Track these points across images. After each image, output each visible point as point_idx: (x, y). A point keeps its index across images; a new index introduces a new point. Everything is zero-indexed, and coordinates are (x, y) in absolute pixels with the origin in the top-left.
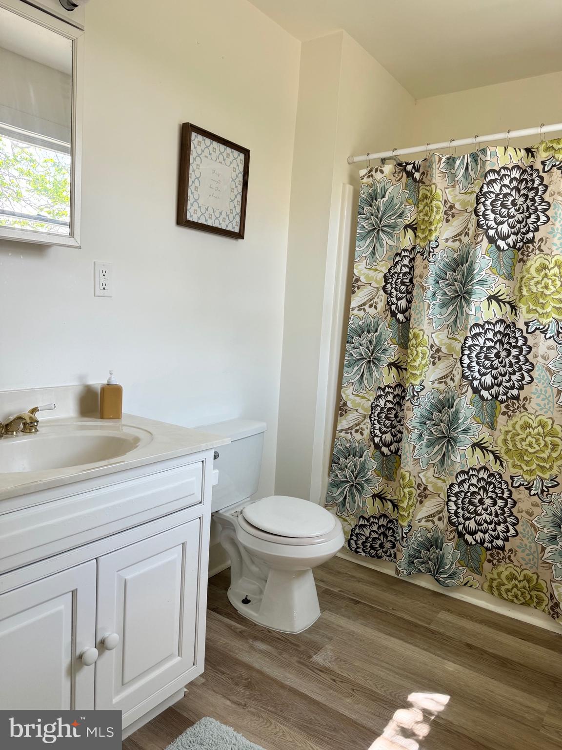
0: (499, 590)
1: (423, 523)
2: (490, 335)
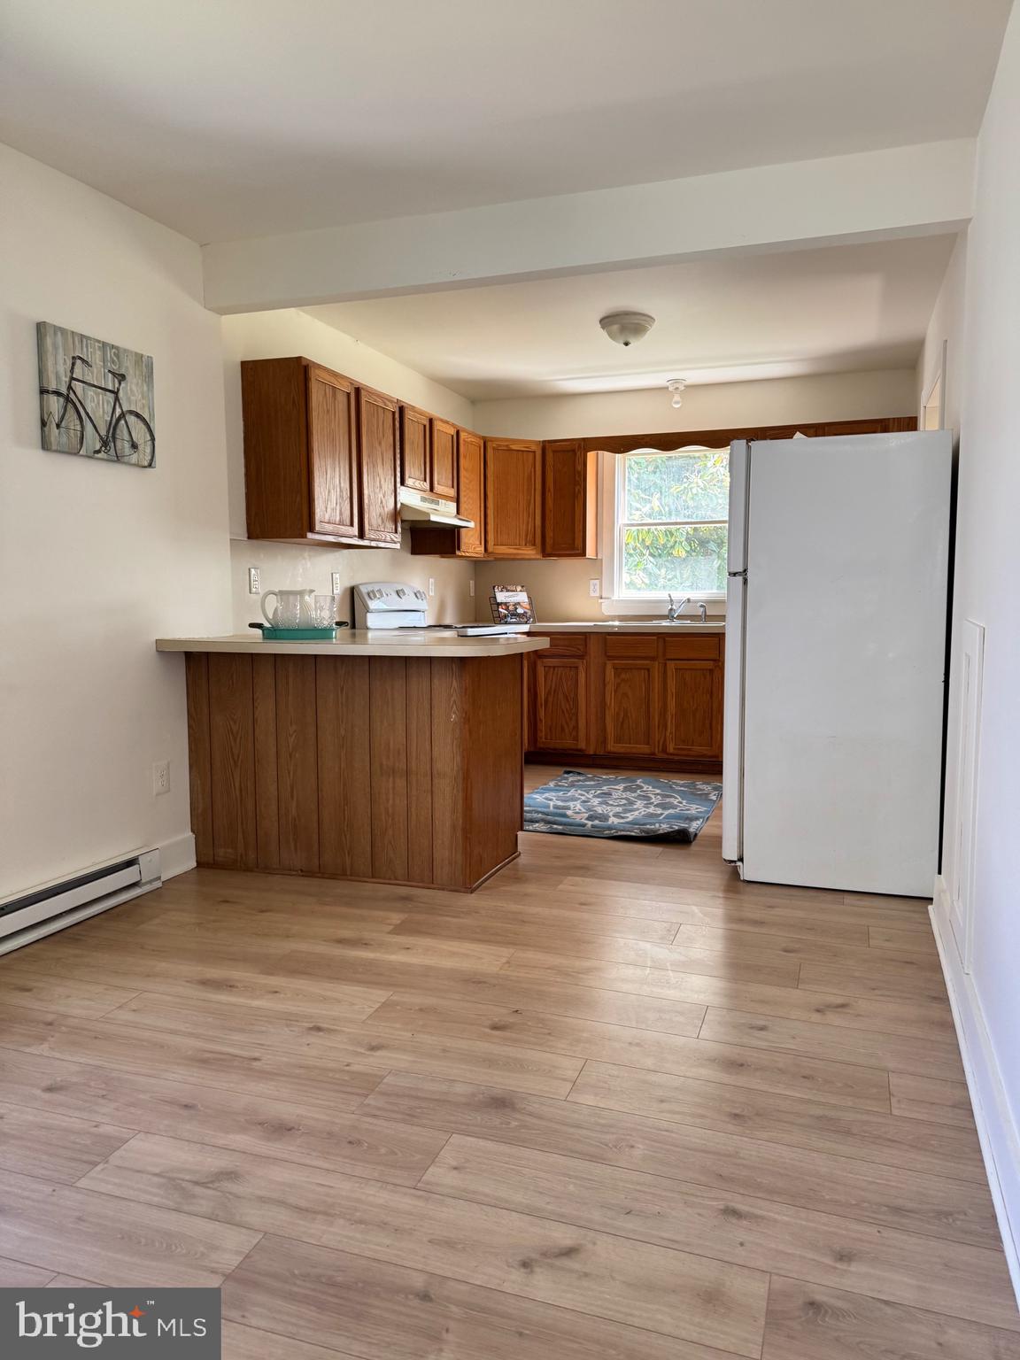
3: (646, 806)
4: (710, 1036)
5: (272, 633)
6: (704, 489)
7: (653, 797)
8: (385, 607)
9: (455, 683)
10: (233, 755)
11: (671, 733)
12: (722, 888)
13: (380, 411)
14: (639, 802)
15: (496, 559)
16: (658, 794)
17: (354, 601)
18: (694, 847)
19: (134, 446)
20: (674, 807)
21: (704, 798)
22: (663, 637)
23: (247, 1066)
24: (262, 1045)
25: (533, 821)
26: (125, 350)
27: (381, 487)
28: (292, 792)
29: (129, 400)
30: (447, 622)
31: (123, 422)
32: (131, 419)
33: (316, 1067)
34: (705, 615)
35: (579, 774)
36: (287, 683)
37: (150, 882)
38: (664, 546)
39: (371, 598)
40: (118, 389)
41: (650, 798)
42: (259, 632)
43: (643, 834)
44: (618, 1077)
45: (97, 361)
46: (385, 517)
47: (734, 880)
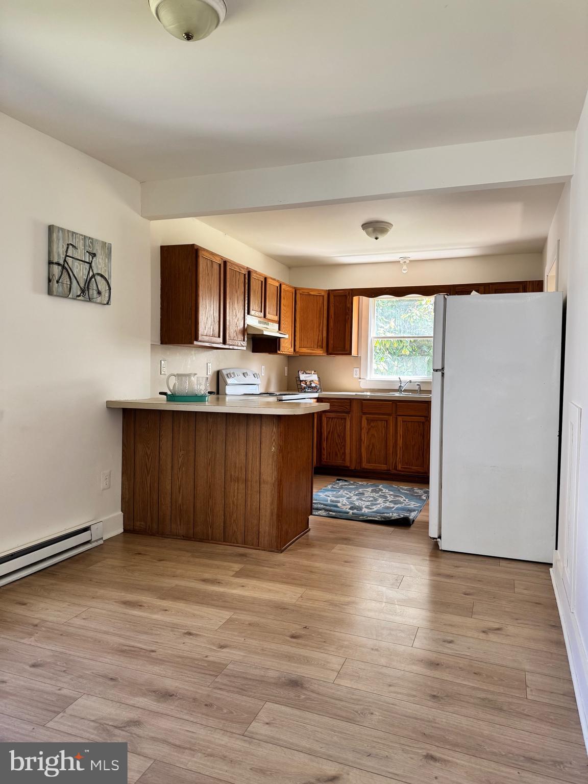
3: (385, 502)
4: (420, 646)
5: (172, 398)
6: (420, 317)
7: (388, 496)
8: (236, 382)
9: (274, 429)
10: (147, 467)
11: (400, 458)
12: (428, 554)
13: (238, 274)
14: (381, 499)
15: (300, 355)
16: (391, 495)
17: (219, 379)
18: (412, 528)
19: (99, 293)
20: (401, 503)
21: (419, 497)
22: (396, 403)
23: (148, 655)
24: (157, 642)
25: (318, 509)
26: (96, 240)
27: (236, 316)
28: (180, 488)
29: (97, 267)
30: (272, 390)
31: (93, 279)
32: (98, 278)
33: (187, 658)
34: (420, 390)
35: (346, 481)
36: (180, 427)
37: (97, 541)
38: (397, 349)
39: (228, 377)
40: (92, 262)
41: (387, 497)
42: (165, 397)
43: (383, 519)
44: (364, 670)
45: (81, 246)
46: (238, 332)
47: (436, 549)
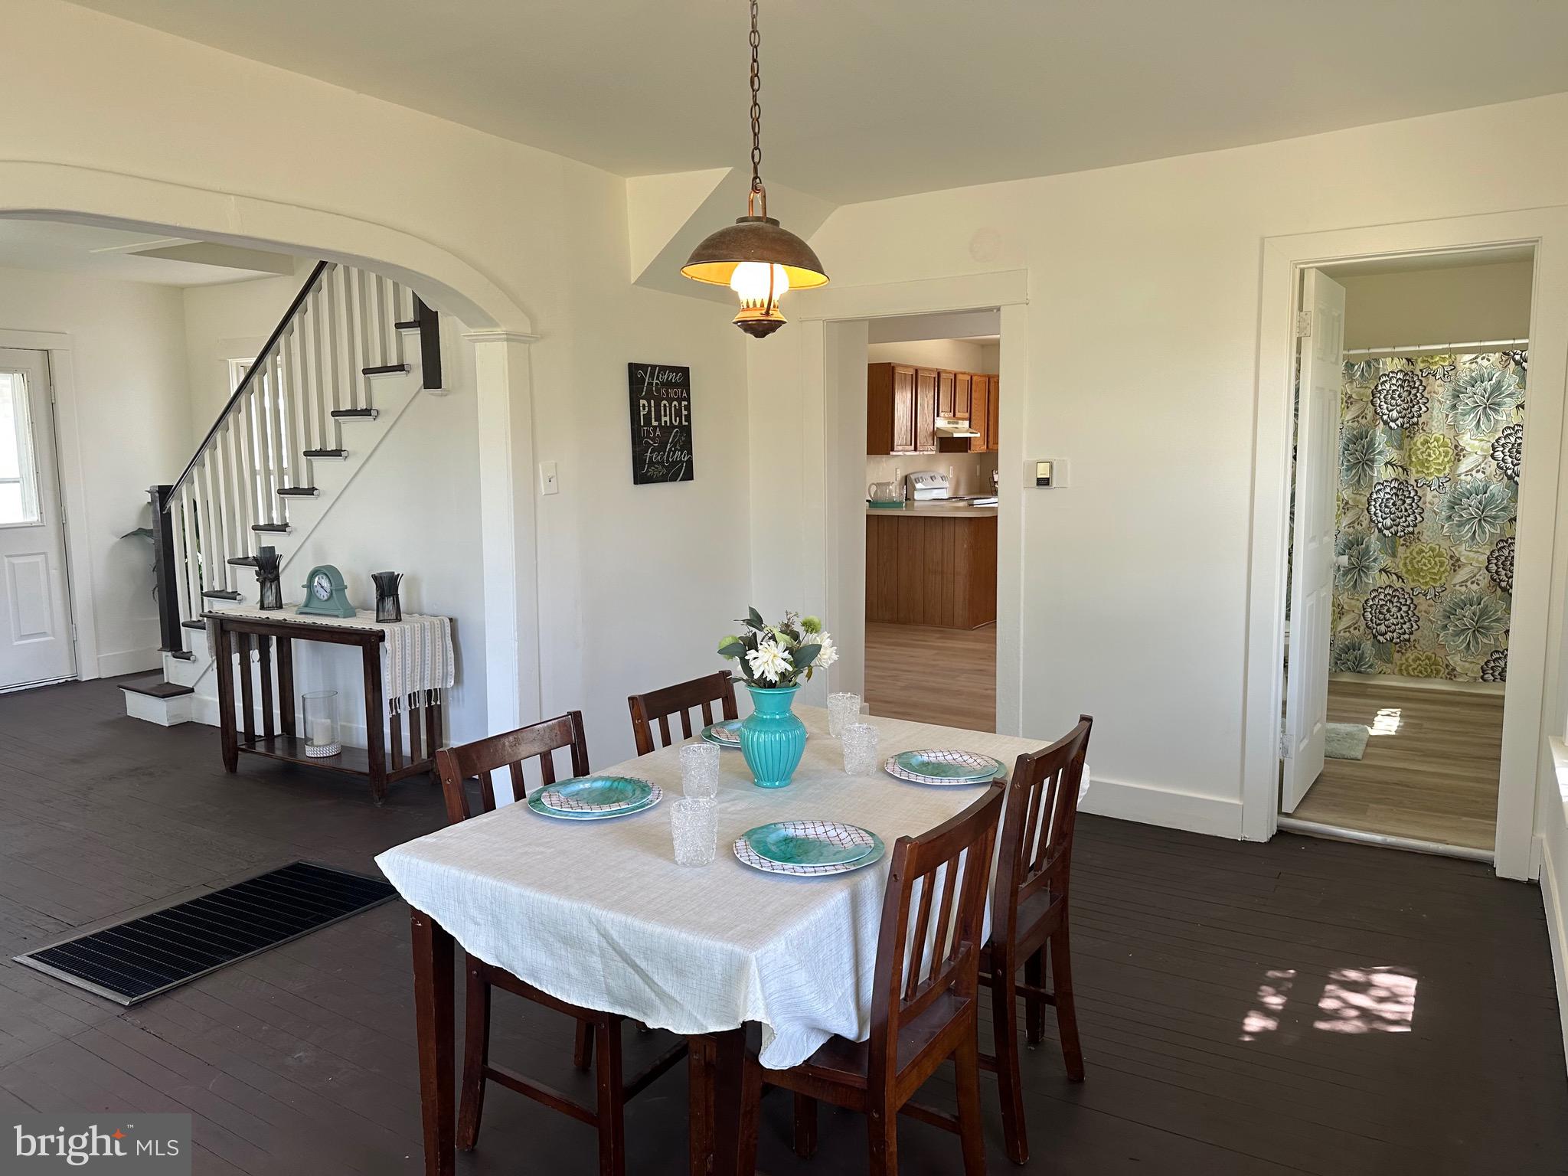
0: (1407, 670)
1: (1342, 634)
2: (1388, 490)
5: (874, 504)
8: (924, 487)
9: (966, 530)
13: (929, 376)
15: (994, 452)
17: (908, 484)
27: (927, 420)
30: (961, 493)
39: (917, 482)
46: (928, 437)
